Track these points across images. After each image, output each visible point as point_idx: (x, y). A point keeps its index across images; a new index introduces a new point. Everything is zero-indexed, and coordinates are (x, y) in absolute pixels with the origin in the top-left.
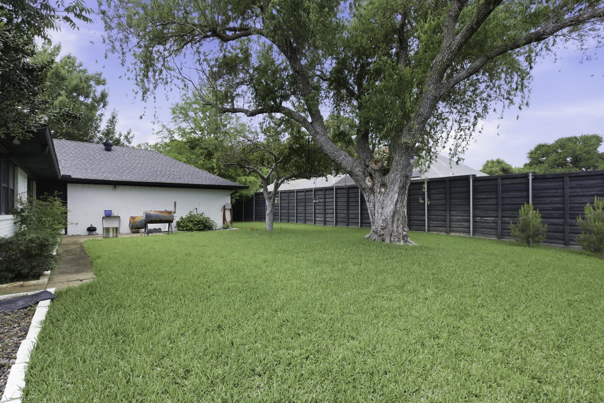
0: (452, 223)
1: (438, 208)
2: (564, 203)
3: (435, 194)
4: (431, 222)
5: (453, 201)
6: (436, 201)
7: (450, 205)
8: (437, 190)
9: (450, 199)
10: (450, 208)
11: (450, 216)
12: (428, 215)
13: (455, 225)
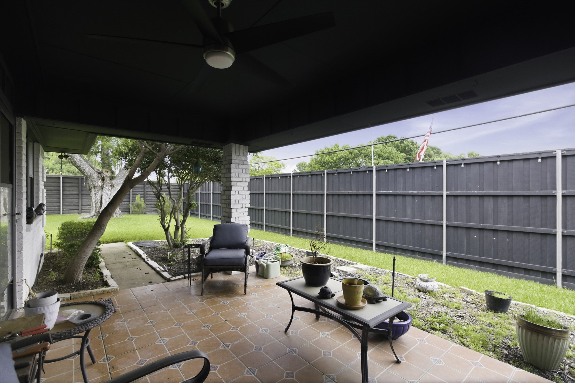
0: (83, 207)
1: (72, 197)
2: (144, 195)
3: (69, 187)
4: (65, 207)
5: (84, 192)
6: (69, 192)
7: (82, 195)
8: (70, 184)
9: (82, 191)
10: (82, 197)
11: (82, 202)
12: (63, 202)
13: (85, 208)
